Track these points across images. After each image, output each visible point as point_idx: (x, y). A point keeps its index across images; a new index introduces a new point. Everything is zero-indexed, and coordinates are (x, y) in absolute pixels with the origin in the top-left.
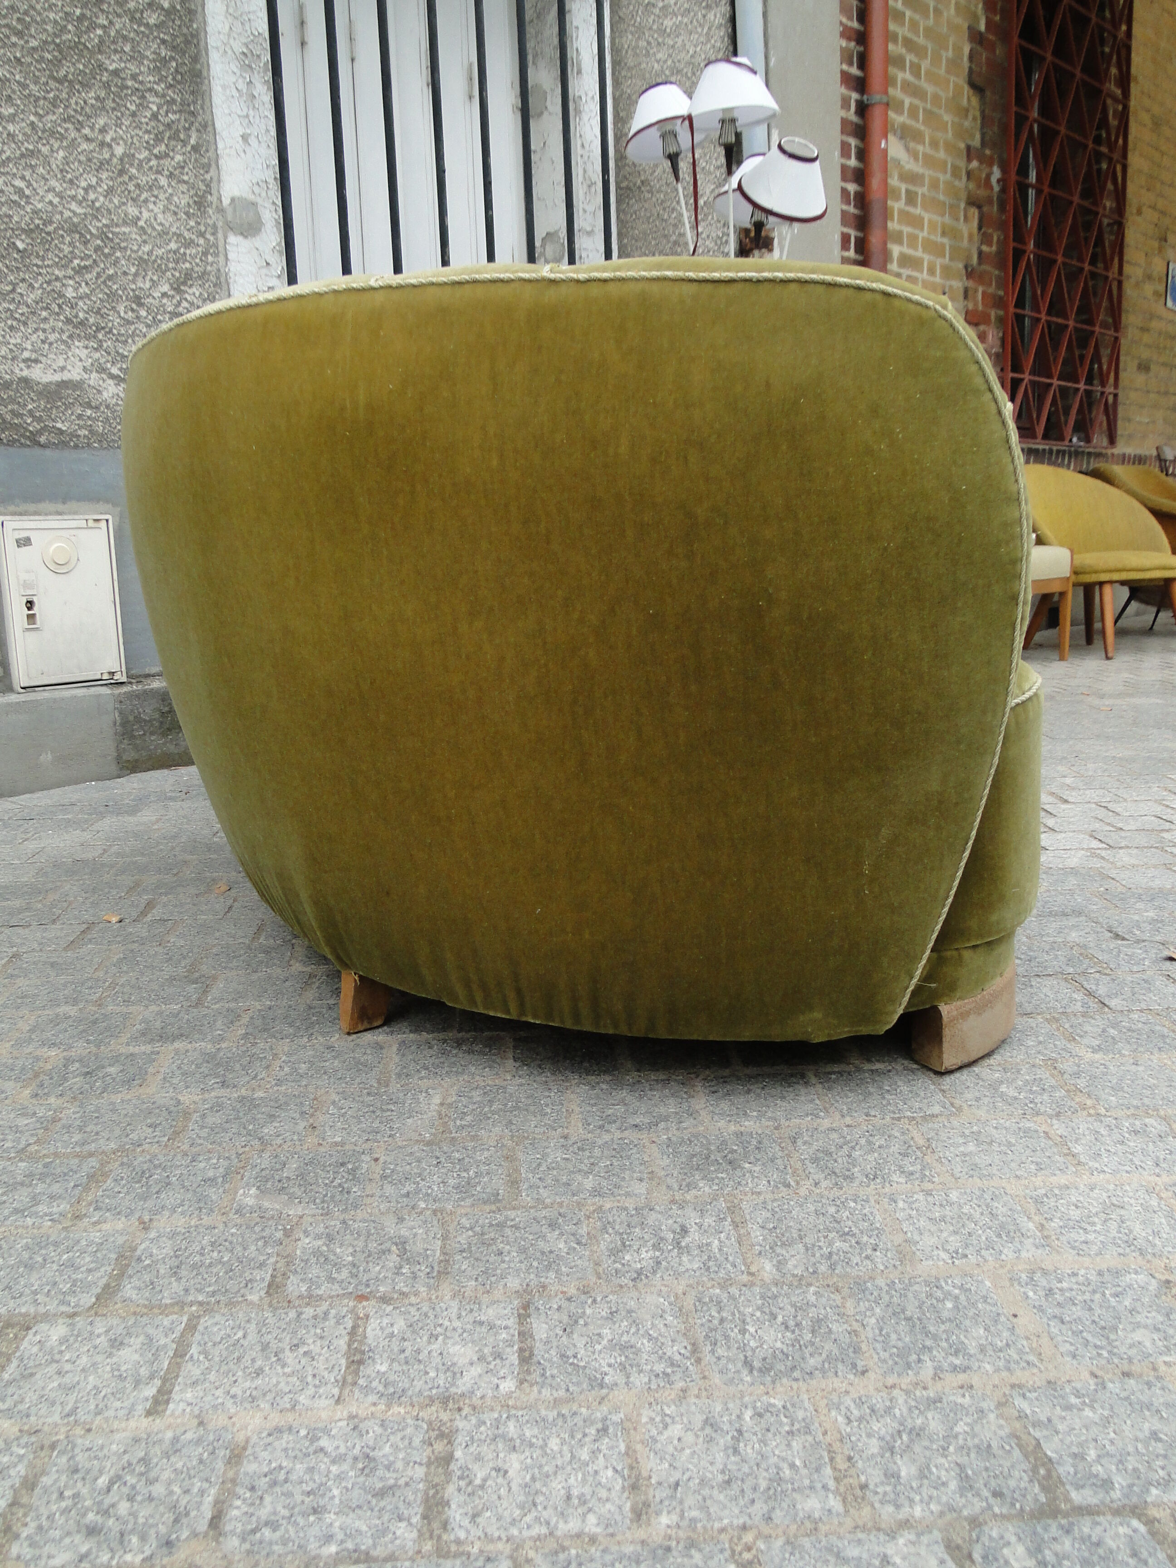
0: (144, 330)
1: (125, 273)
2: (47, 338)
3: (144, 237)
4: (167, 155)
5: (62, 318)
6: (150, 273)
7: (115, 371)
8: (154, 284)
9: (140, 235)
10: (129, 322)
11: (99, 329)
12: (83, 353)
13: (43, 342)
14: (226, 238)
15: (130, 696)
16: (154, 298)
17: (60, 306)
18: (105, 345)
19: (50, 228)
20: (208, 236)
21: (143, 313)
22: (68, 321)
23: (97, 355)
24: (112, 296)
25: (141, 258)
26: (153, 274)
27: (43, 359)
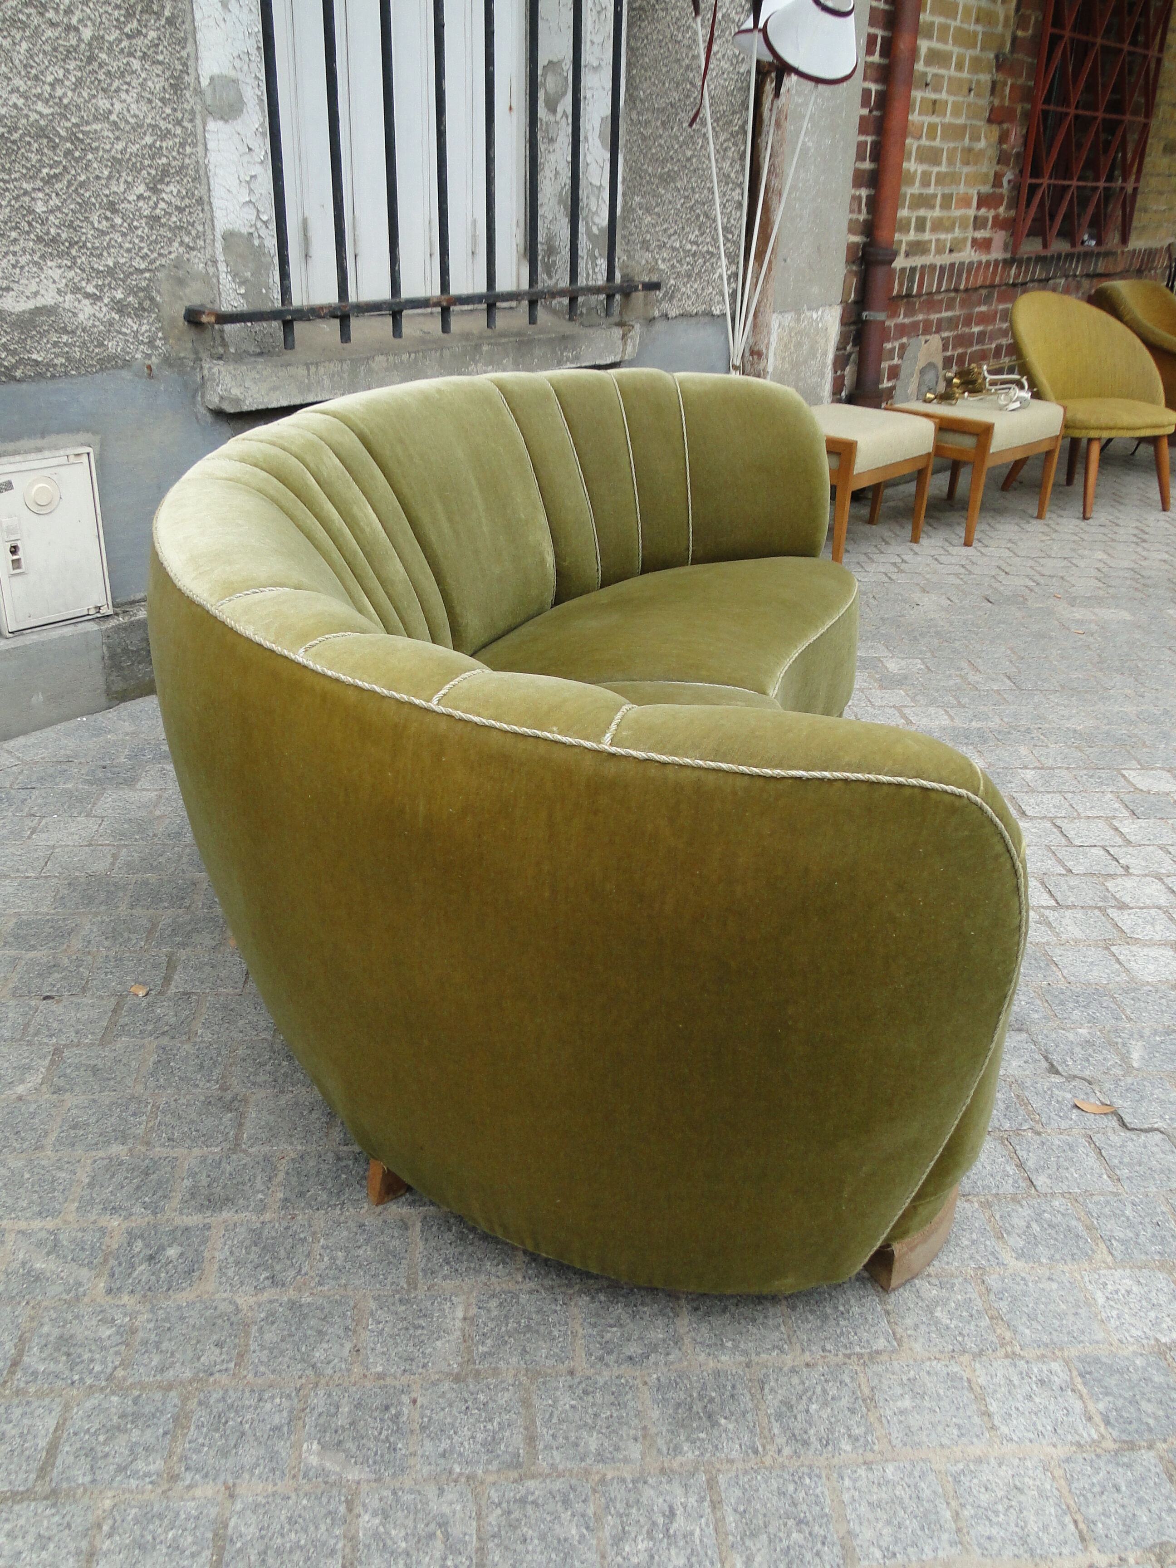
0: (120, 240)
1: (98, 178)
2: (17, 262)
3: (117, 133)
4: (139, 33)
5: (32, 236)
6: (124, 174)
7: (90, 289)
8: (129, 185)
9: (112, 131)
10: (103, 233)
11: (72, 245)
12: (56, 274)
13: (14, 267)
14: (205, 125)
15: (118, 629)
16: (129, 202)
17: (30, 224)
18: (79, 261)
19: (15, 136)
20: (185, 124)
21: (118, 221)
22: (39, 239)
23: (71, 274)
24: (85, 206)
25: (113, 158)
26: (128, 175)
27: (15, 286)
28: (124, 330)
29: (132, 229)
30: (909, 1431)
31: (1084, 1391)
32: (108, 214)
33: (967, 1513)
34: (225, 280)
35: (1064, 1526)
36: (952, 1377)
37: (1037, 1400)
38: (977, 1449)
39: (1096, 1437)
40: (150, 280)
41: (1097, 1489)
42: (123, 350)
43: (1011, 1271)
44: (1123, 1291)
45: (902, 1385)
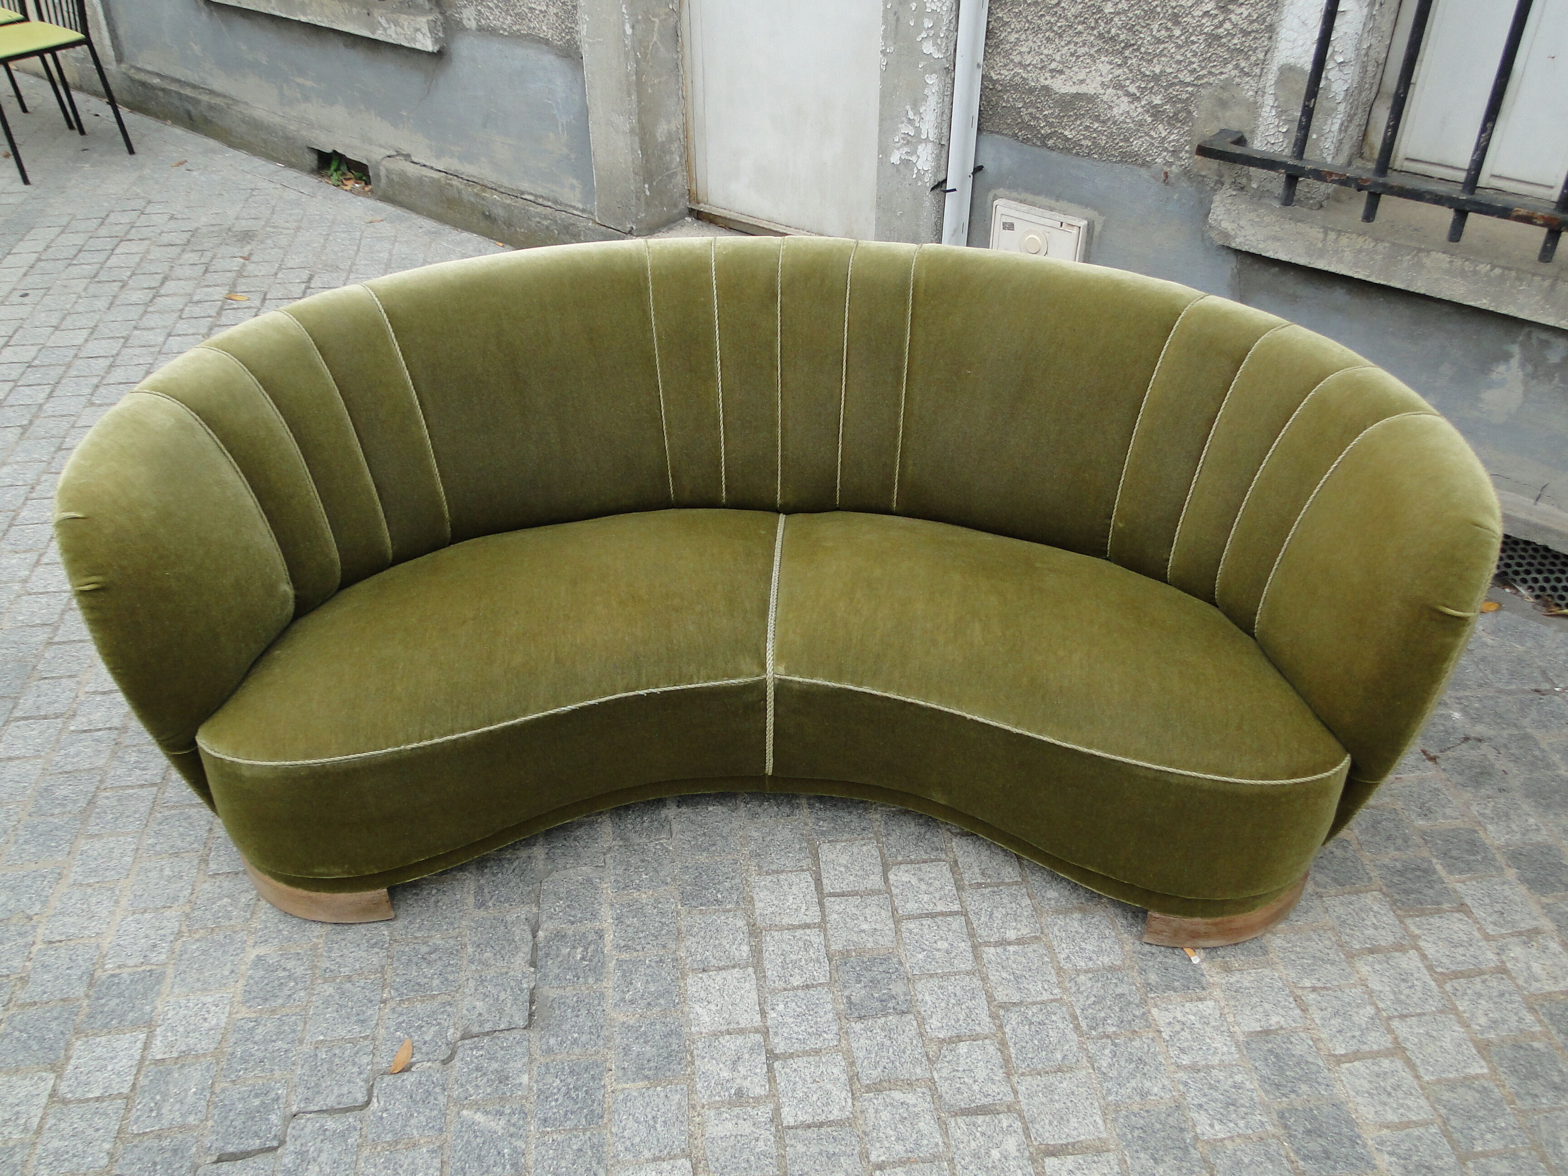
0: (1173, 51)
2: (1076, 52)
5: (1095, 32)
7: (1132, 89)
10: (1159, 41)
11: (1127, 46)
12: (1105, 68)
13: (1072, 55)
16: (1193, 17)
17: (1096, 21)
18: (1129, 62)
21: (1177, 32)
22: (1101, 36)
23: (1119, 71)
24: (1150, 13)
27: (1067, 71)
28: (1153, 133)
29: (1188, 43)
30: (148, 871)
31: (140, 969)
32: (1170, 24)
33: (89, 890)
34: (1268, 113)
35: (62, 934)
36: (176, 898)
37: (143, 941)
38: (124, 902)
39: (107, 967)
40: (1192, 94)
41: (74, 957)
42: (1146, 150)
43: (248, 949)
44: (207, 1016)
45: (180, 872)
